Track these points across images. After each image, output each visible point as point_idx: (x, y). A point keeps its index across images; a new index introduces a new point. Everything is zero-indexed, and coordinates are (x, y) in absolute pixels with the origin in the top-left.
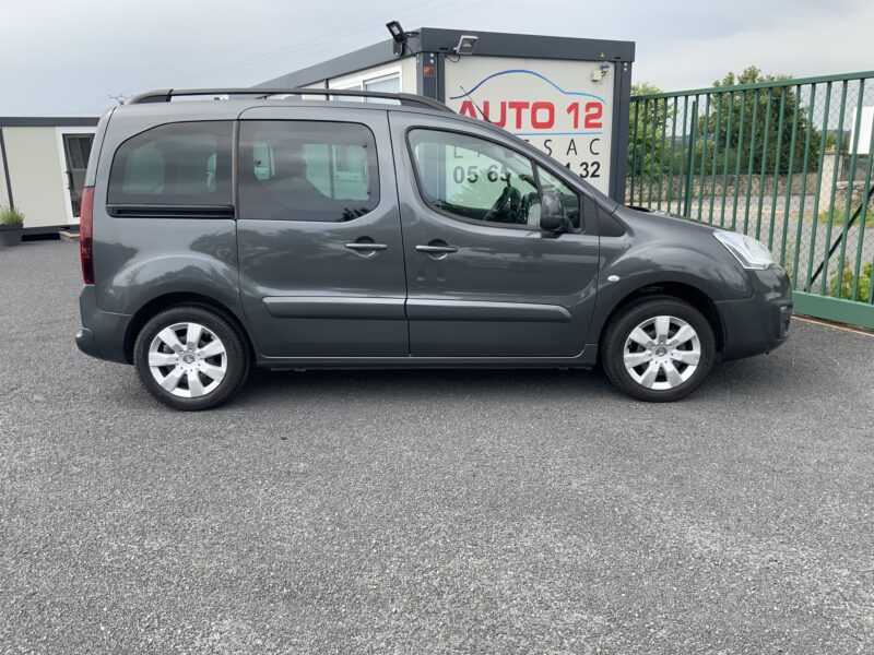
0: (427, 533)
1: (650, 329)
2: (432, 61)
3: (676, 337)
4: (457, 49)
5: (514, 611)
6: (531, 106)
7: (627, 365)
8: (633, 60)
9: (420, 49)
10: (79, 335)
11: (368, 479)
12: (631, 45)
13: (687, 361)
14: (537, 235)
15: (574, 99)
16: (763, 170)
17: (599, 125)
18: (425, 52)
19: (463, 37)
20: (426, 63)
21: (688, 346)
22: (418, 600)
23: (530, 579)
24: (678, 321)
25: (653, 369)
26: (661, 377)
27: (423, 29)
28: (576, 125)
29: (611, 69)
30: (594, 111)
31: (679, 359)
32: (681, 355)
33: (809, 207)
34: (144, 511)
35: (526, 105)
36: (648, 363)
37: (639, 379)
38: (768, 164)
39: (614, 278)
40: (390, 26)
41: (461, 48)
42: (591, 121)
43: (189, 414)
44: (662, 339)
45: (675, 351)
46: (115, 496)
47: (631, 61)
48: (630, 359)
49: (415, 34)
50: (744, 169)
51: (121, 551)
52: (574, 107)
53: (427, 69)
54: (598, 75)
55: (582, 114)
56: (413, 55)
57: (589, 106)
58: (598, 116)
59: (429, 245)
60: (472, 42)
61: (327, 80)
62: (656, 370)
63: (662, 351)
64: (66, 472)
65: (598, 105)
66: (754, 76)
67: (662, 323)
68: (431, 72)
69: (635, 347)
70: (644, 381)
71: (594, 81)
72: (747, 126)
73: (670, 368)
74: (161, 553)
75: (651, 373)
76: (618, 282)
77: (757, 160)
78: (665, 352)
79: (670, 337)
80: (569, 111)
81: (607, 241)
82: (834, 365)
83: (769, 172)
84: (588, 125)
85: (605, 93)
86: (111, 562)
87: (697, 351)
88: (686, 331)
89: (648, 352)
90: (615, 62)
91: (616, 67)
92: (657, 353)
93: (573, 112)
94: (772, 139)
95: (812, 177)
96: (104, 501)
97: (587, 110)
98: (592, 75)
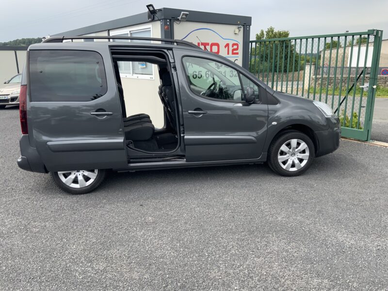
0: (228, 248)
1: (289, 145)
2: (168, 23)
3: (299, 148)
4: (180, 18)
5: (288, 282)
6: (210, 45)
7: (279, 161)
8: (251, 25)
9: (163, 18)
10: (19, 160)
11: (186, 223)
12: (250, 18)
13: (303, 158)
14: (240, 105)
15: (228, 42)
16: (278, 71)
17: (237, 53)
18: (165, 19)
19: (182, 13)
20: (165, 24)
21: (304, 152)
22: (243, 281)
23: (286, 265)
24: (300, 141)
25: (290, 162)
26: (293, 166)
27: (164, 8)
28: (228, 54)
29: (242, 29)
30: (235, 47)
31: (300, 157)
32: (301, 156)
33: (300, 87)
34: (84, 249)
35: (208, 44)
36: (288, 160)
37: (284, 167)
38: (279, 68)
39: (274, 123)
40: (148, 6)
41: (182, 18)
42: (235, 52)
43: (80, 196)
44: (294, 149)
45: (299, 154)
46: (64, 243)
47: (250, 25)
48: (281, 158)
49: (160, 10)
50: (271, 70)
51: (84, 272)
52: (227, 45)
53: (166, 27)
54: (237, 31)
55: (231, 48)
56: (159, 20)
57: (234, 45)
58: (237, 49)
59: (194, 110)
60: (186, 15)
61: (109, 30)
62: (291, 163)
63: (293, 154)
64: (31, 232)
65: (237, 45)
66: (273, 31)
67: (294, 142)
68: (168, 28)
69: (282, 153)
70: (286, 168)
71: (235, 34)
72: (271, 52)
73: (297, 162)
74: (105, 271)
75: (289, 164)
76: (276, 125)
77: (276, 67)
78: (294, 154)
79: (297, 148)
80: (225, 47)
81: (271, 107)
82: (352, 156)
83: (280, 71)
84: (233, 53)
85: (240, 40)
86: (82, 278)
87: (307, 154)
88: (303, 145)
89: (288, 155)
90: (244, 26)
91: (244, 28)
92: (291, 155)
93: (227, 47)
94: (281, 58)
95: (302, 72)
96: (59, 245)
97: (233, 47)
98: (235, 31)
